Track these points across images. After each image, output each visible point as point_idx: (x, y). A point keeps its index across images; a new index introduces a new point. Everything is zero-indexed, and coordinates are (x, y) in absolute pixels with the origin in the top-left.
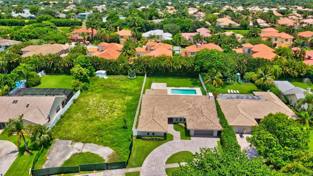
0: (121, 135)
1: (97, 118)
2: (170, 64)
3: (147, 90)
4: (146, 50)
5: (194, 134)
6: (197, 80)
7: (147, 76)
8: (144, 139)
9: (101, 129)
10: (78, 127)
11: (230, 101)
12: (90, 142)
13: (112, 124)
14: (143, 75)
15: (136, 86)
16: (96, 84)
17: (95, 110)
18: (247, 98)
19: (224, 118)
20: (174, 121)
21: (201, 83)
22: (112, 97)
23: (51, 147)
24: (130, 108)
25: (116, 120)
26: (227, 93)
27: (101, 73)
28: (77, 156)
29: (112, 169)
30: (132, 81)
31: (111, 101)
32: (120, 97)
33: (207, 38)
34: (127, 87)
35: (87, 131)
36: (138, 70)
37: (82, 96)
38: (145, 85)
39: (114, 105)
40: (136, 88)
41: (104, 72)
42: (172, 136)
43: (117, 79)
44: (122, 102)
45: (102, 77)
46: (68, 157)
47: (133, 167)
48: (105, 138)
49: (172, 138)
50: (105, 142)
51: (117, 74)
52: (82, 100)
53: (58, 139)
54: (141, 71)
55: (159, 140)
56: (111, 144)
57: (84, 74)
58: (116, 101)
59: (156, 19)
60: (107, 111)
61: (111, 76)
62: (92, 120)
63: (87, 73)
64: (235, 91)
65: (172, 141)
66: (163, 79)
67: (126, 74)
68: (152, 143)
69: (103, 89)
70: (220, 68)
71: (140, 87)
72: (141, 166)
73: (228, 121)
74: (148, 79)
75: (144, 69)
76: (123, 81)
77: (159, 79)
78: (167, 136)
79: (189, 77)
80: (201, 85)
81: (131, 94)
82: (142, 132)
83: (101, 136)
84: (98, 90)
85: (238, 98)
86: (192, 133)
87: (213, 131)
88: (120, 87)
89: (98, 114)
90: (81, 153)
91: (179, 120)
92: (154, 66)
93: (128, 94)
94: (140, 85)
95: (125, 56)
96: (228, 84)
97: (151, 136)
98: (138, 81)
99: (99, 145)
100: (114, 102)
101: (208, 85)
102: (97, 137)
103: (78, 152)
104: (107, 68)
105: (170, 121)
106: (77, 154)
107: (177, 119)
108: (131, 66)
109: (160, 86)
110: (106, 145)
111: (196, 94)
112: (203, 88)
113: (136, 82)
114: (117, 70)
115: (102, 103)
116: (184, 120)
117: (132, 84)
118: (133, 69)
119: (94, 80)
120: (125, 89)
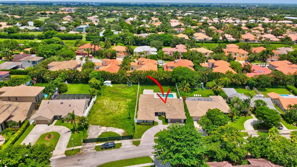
0: (128, 122)
1: (111, 113)
2: (156, 76)
3: (141, 95)
4: (138, 64)
5: (171, 122)
6: (174, 88)
7: (140, 85)
8: (141, 125)
9: (115, 119)
10: (101, 118)
11: (193, 102)
12: (110, 127)
13: (121, 117)
14: (137, 84)
15: (133, 91)
16: (105, 90)
17: (108, 108)
18: (205, 100)
19: (188, 112)
20: (159, 114)
21: (177, 89)
22: (118, 100)
23: (89, 129)
24: (131, 107)
25: (123, 114)
26: (193, 96)
27: (108, 83)
28: (104, 133)
29: (125, 139)
30: (129, 88)
31: (118, 102)
32: (124, 100)
33: (184, 53)
34: (127, 93)
35: (107, 120)
36: (133, 80)
37: (98, 99)
38: (139, 91)
39: (120, 105)
40: (133, 94)
41: (110, 82)
42: (157, 123)
43: (119, 87)
44: (125, 103)
45: (109, 86)
46: (100, 134)
47: (136, 138)
48: (118, 124)
49: (157, 124)
50: (118, 126)
51: (119, 83)
52: (99, 102)
53: (91, 125)
54: (135, 81)
55: (150, 125)
56: (122, 127)
57: (98, 84)
58: (121, 102)
59: (143, 33)
60: (117, 109)
61: (114, 85)
62: (108, 114)
63: (100, 83)
64: (198, 95)
65: (158, 126)
66: (151, 87)
67: (125, 83)
68: (146, 127)
69: (111, 94)
70: (188, 80)
71: (136, 93)
72: (141, 138)
73: (190, 114)
74: (141, 86)
75: (138, 80)
76: (124, 88)
77: (148, 87)
78: (155, 123)
79: (169, 85)
80: (176, 91)
81: (130, 98)
82: (140, 120)
83: (116, 123)
84: (108, 95)
85: (199, 100)
86: (169, 121)
87: (181, 120)
88: (123, 93)
89: (111, 111)
90: (106, 132)
91: (161, 114)
92: (145, 78)
93: (128, 97)
94: (136, 91)
95: (124, 70)
96: (195, 90)
97: (145, 123)
98: (134, 88)
99: (116, 128)
100: (120, 103)
101: (181, 91)
102: (113, 124)
103: (105, 131)
104: (112, 79)
105: (156, 114)
106: (104, 132)
107: (160, 113)
108: (128, 77)
109: (149, 92)
110: (119, 128)
111: (173, 97)
112: (178, 93)
113: (133, 89)
114: (119, 81)
115: (112, 104)
116: (164, 114)
117: (130, 90)
118: (130, 80)
119: (104, 87)
120: (126, 94)
